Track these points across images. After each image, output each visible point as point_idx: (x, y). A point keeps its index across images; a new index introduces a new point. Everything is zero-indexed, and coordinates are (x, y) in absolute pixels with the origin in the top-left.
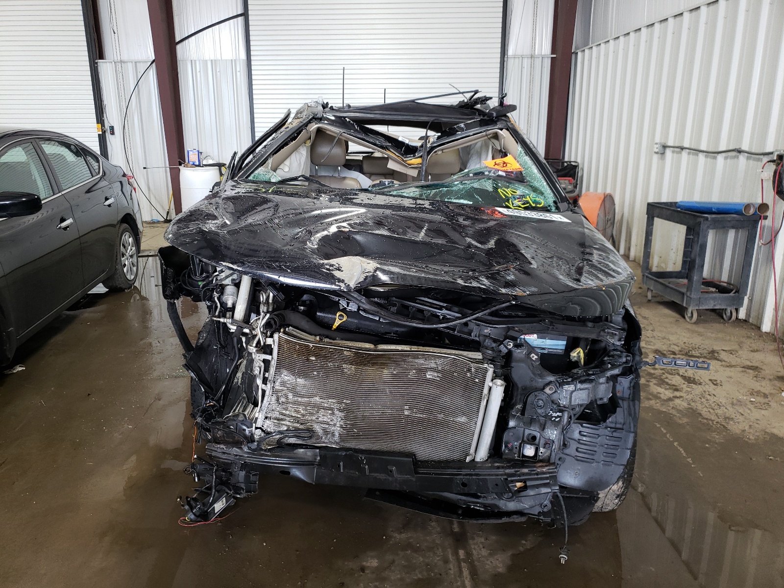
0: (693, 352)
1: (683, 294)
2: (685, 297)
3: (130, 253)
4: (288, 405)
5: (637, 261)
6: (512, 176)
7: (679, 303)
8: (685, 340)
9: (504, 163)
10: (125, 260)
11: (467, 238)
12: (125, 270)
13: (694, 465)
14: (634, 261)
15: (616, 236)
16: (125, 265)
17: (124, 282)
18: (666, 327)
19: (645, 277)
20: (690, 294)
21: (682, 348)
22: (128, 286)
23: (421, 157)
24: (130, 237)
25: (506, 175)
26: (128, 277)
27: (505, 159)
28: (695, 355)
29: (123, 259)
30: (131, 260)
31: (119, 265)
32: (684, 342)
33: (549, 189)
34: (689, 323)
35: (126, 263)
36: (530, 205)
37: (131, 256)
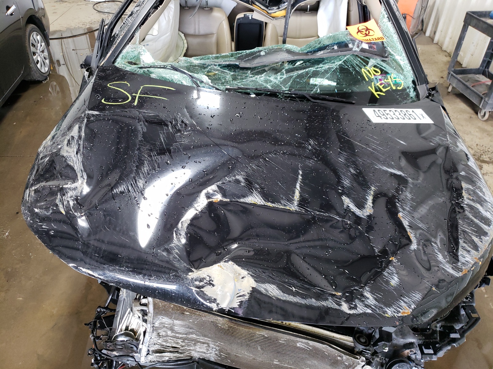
0: (484, 157)
1: (482, 98)
2: (483, 101)
3: (41, 49)
4: (167, 338)
5: (439, 44)
6: (374, 49)
7: (476, 104)
8: (478, 141)
9: (367, 29)
10: (37, 57)
11: (344, 198)
12: (39, 66)
13: (487, 294)
14: (437, 44)
15: (425, 19)
16: (38, 62)
17: (40, 76)
18: (462, 126)
19: (450, 75)
20: (488, 100)
21: (475, 152)
22: (44, 78)
23: (284, 9)
24: (37, 35)
25: (369, 47)
26: (43, 71)
27: (368, 24)
28: (485, 159)
29: (34, 57)
30: (42, 55)
31: (32, 64)
32: (476, 143)
33: (409, 65)
34: (480, 120)
35: (39, 59)
36: (391, 88)
37: (43, 52)
